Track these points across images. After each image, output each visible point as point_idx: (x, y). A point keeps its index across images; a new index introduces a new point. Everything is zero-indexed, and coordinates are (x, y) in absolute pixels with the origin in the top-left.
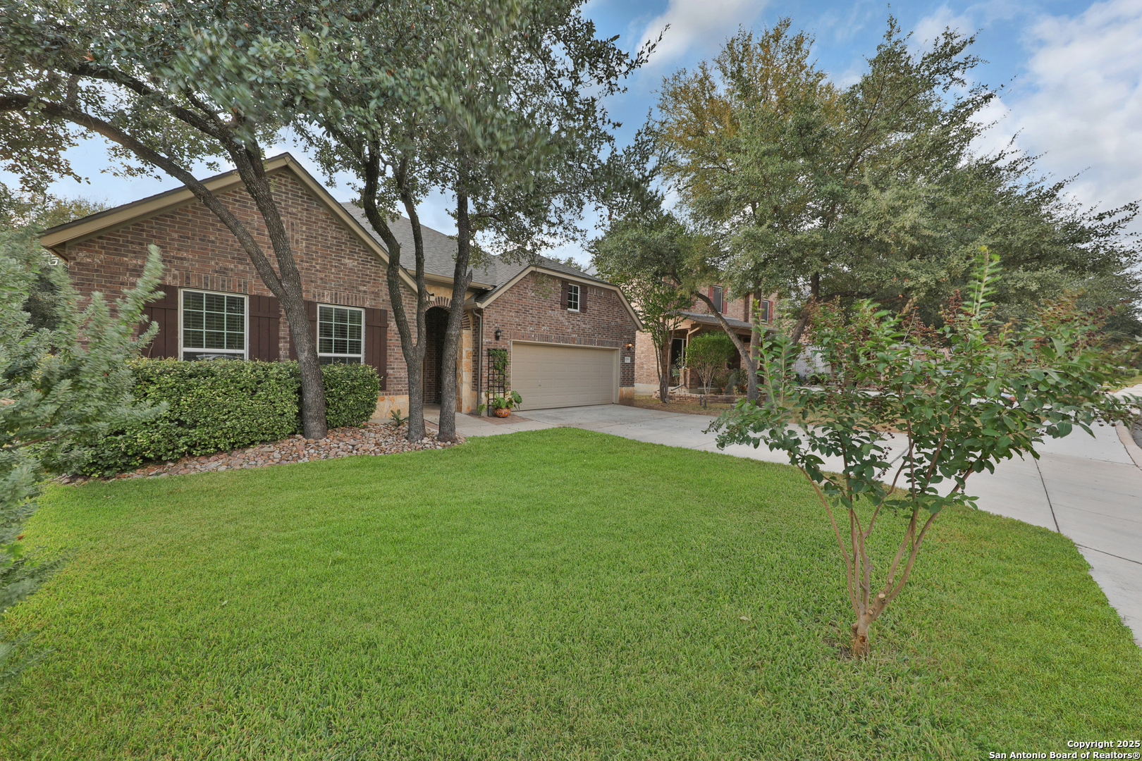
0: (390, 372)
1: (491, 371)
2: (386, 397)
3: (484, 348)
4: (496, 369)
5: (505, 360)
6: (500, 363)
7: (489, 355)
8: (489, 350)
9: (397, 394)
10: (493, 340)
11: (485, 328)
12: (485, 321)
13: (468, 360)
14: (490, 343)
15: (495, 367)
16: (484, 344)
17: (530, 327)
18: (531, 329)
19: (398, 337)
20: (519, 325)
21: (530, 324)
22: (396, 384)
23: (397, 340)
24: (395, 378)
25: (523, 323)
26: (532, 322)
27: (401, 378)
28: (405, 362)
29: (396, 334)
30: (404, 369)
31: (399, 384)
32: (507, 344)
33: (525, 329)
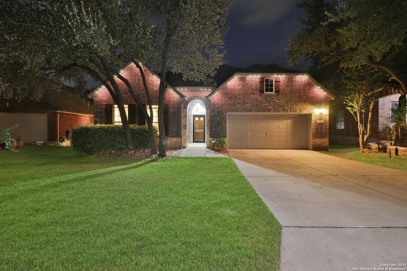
1: (215, 128)
2: (169, 138)
9: (172, 137)
10: (216, 113)
11: (212, 108)
12: (212, 105)
14: (215, 115)
17: (239, 105)
18: (239, 106)
19: (173, 115)
20: (231, 105)
21: (238, 103)
22: (172, 133)
23: (172, 116)
24: (172, 131)
25: (234, 103)
26: (240, 102)
27: (174, 131)
28: (176, 125)
29: (172, 113)
30: (175, 127)
31: (173, 133)
32: (224, 115)
33: (235, 106)
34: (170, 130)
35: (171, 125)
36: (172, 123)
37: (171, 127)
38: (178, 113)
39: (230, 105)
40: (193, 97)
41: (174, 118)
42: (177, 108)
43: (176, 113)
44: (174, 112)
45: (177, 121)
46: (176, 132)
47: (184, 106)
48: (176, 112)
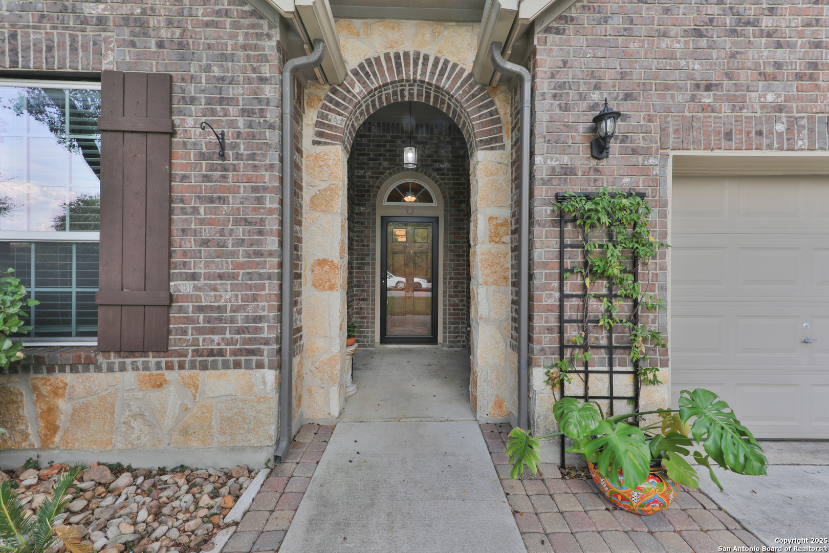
0: (180, 287)
1: (572, 284)
2: (169, 375)
3: (543, 192)
4: (593, 274)
5: (636, 237)
6: (614, 253)
7: (561, 219)
8: (560, 199)
9: (204, 367)
10: (581, 157)
11: (546, 110)
12: (543, 85)
13: (494, 248)
14: (568, 171)
15: (589, 269)
16: (541, 173)
17: (768, 89)
18: (770, 97)
19: (212, 168)
20: (708, 88)
21: (764, 76)
22: (201, 331)
23: (206, 178)
24: (200, 309)
25: (729, 76)
26: (778, 65)
27: (219, 309)
28: (233, 254)
29: (202, 156)
30: (234, 277)
31: (213, 331)
32: (645, 171)
33: (738, 104)
34: (187, 298)
35: (197, 255)
36: (206, 243)
37: (194, 277)
38: (253, 157)
39: (698, 86)
40: (387, 56)
41: (222, 200)
42: (244, 112)
43: (238, 157)
44: (222, 146)
45: (247, 222)
46: (240, 316)
47: (318, 124)
48: (235, 146)
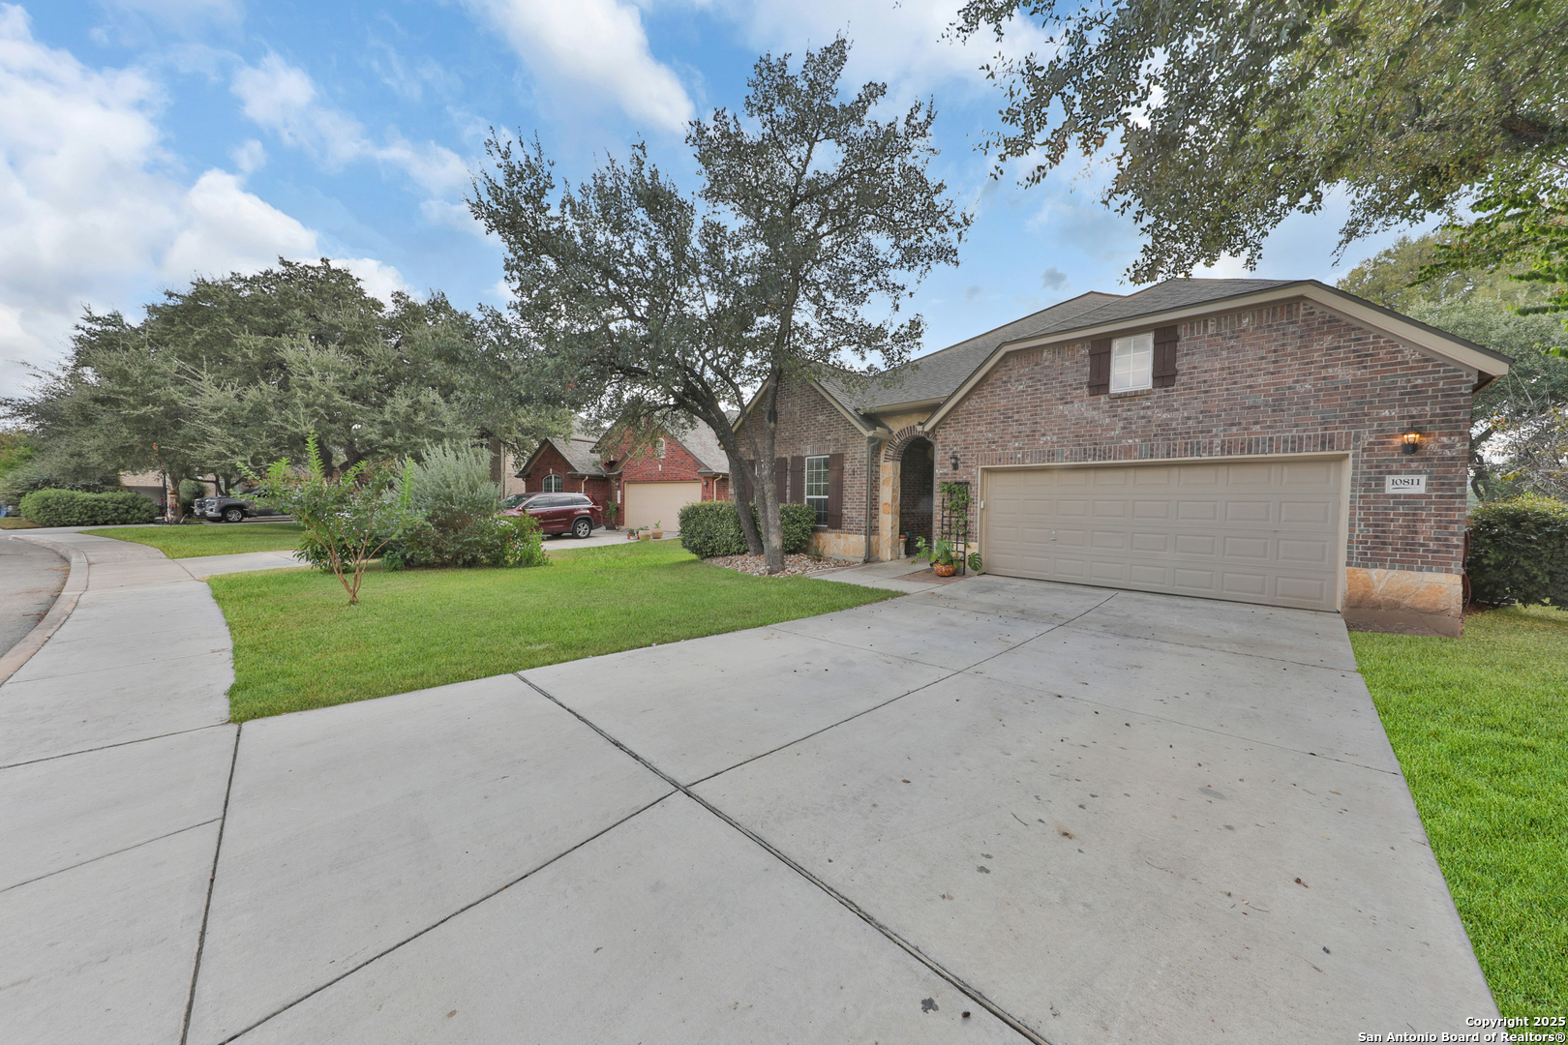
1: (946, 512)
3: (938, 482)
4: (954, 509)
5: (968, 497)
6: (961, 502)
7: (942, 491)
9: (849, 533)
10: (949, 470)
11: (939, 455)
12: (939, 447)
14: (947, 475)
16: (938, 476)
17: (1016, 441)
18: (1017, 444)
19: (851, 478)
20: (994, 443)
21: (1014, 437)
23: (850, 481)
24: (848, 518)
25: (1002, 438)
27: (853, 518)
29: (850, 475)
30: (855, 509)
31: (851, 524)
32: (971, 474)
33: (1004, 447)
35: (847, 502)
36: (850, 499)
37: (847, 509)
38: (861, 474)
39: (990, 443)
41: (854, 487)
42: (859, 461)
44: (854, 472)
46: (857, 520)
47: (885, 455)
